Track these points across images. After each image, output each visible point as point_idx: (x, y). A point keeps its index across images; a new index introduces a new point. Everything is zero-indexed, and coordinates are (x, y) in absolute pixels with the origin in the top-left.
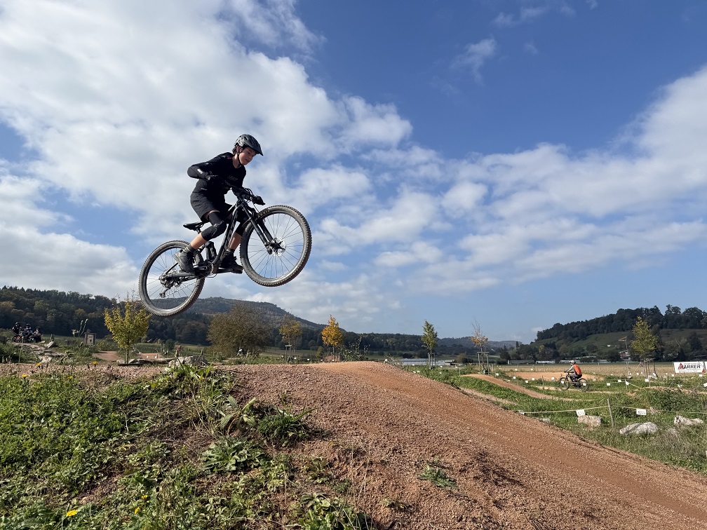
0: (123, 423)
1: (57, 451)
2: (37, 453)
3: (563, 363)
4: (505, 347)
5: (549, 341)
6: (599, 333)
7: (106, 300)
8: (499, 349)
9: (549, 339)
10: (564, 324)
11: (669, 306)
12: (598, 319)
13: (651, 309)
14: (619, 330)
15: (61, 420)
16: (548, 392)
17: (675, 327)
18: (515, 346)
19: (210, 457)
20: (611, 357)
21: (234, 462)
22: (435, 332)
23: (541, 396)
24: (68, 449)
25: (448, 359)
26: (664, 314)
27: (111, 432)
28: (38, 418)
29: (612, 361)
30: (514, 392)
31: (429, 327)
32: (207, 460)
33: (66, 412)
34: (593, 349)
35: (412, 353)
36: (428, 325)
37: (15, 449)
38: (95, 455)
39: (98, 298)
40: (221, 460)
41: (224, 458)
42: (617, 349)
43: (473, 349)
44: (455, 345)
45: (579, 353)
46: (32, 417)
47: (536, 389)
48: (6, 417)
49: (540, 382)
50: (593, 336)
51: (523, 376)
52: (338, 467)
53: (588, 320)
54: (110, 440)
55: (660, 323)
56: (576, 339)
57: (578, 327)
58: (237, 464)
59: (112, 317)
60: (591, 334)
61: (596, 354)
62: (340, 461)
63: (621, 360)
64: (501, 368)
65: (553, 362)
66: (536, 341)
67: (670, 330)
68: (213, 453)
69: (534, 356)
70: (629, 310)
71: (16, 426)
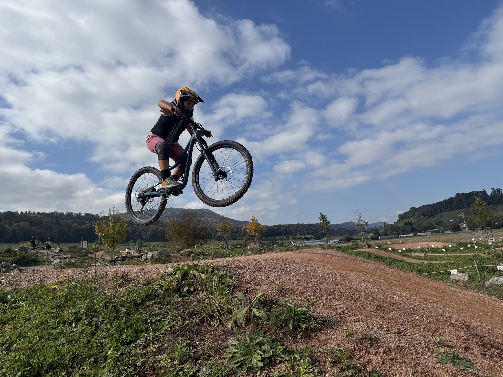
0: (146, 323)
1: (93, 355)
2: (74, 358)
3: (419, 235)
4: (376, 227)
5: (406, 221)
6: (443, 212)
7: (92, 216)
8: (372, 229)
9: (407, 219)
10: (417, 207)
11: (493, 189)
12: (441, 202)
13: (480, 192)
14: (457, 209)
15: (90, 323)
16: (418, 258)
17: (498, 203)
18: (383, 226)
19: (234, 353)
20: (453, 229)
21: (260, 358)
22: (328, 220)
23: (415, 261)
24: (102, 352)
25: (336, 239)
26: (489, 195)
27: (137, 332)
28: (70, 323)
29: (454, 231)
30: (394, 260)
31: (323, 218)
32: (232, 356)
33: (93, 316)
34: (439, 224)
35: (310, 236)
36: (322, 216)
37: (54, 356)
38: (129, 358)
39: (86, 215)
40: (245, 355)
41: (248, 353)
42: (457, 222)
43: (353, 231)
44: (340, 229)
45: (430, 227)
46: (64, 322)
47: (409, 256)
48: (42, 324)
49: (409, 251)
50: (439, 215)
51: (396, 247)
52: (361, 357)
53: (435, 203)
54: (138, 341)
55: (488, 201)
56: (427, 217)
57: (428, 209)
58: (263, 360)
59: (100, 228)
60: (437, 213)
61: (442, 227)
62: (360, 351)
63: (461, 230)
64: (377, 242)
65: (411, 235)
66: (398, 221)
67: (494, 206)
68: (236, 349)
69: (398, 232)
70: (463, 194)
71: (52, 332)
